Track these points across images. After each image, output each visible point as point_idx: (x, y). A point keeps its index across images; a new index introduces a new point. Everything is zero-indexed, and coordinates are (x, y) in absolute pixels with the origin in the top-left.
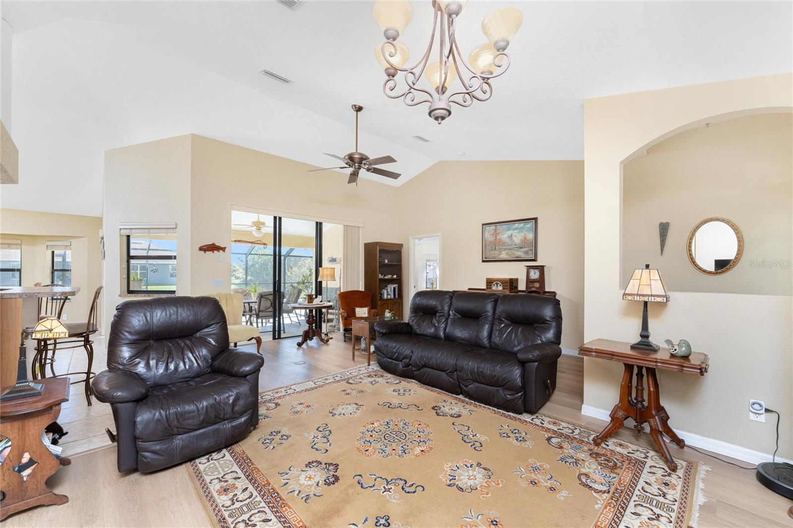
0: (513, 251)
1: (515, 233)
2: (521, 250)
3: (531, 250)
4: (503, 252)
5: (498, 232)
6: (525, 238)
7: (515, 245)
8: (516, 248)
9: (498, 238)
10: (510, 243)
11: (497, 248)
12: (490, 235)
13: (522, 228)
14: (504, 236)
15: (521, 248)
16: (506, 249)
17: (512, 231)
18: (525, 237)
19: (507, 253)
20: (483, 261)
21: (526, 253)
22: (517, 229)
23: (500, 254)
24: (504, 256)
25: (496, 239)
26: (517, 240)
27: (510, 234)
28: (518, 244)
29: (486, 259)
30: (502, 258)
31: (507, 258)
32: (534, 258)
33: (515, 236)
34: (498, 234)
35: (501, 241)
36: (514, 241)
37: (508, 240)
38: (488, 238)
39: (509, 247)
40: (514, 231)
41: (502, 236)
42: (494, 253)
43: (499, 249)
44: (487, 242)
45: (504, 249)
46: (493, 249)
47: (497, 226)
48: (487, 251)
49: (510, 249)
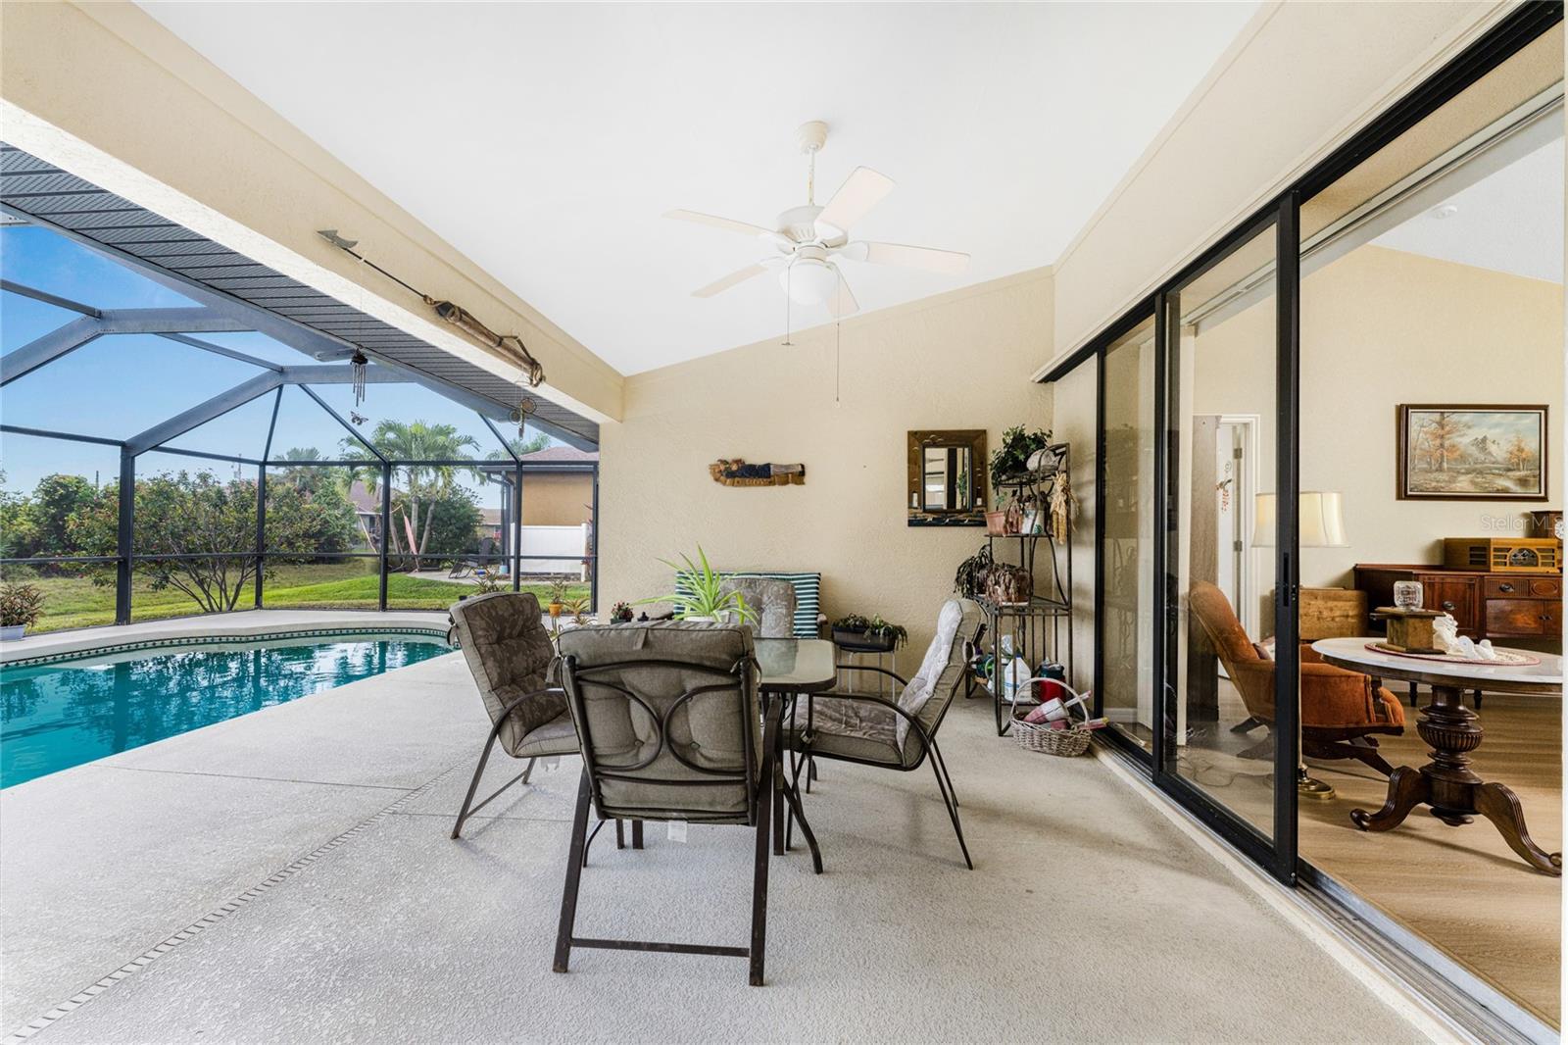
0: (1490, 477)
1: (1493, 434)
2: (1509, 473)
3: (1534, 476)
4: (1462, 478)
5: (1447, 429)
6: (1520, 450)
7: (1493, 463)
8: (1496, 469)
9: (1447, 443)
10: (1482, 458)
11: (1445, 466)
12: (1426, 433)
13: (1511, 424)
14: (1464, 440)
15: (1509, 470)
16: (1468, 471)
17: (1485, 429)
18: (1518, 446)
19: (1472, 482)
20: (1403, 497)
21: (1522, 481)
22: (1497, 425)
23: (1453, 480)
24: (1463, 485)
25: (1442, 446)
26: (1500, 451)
27: (1480, 437)
28: (1500, 459)
29: (1409, 493)
30: (1458, 490)
31: (1473, 491)
32: (1543, 494)
33: (1494, 442)
34: (1449, 433)
35: (1455, 451)
36: (1490, 453)
37: (1474, 451)
38: (1420, 440)
39: (1478, 466)
40: (1492, 431)
41: (1459, 439)
42: (1435, 479)
43: (1448, 469)
44: (1415, 449)
45: (1462, 471)
46: (1433, 467)
47: (1446, 415)
48: (1416, 473)
49: (1481, 472)
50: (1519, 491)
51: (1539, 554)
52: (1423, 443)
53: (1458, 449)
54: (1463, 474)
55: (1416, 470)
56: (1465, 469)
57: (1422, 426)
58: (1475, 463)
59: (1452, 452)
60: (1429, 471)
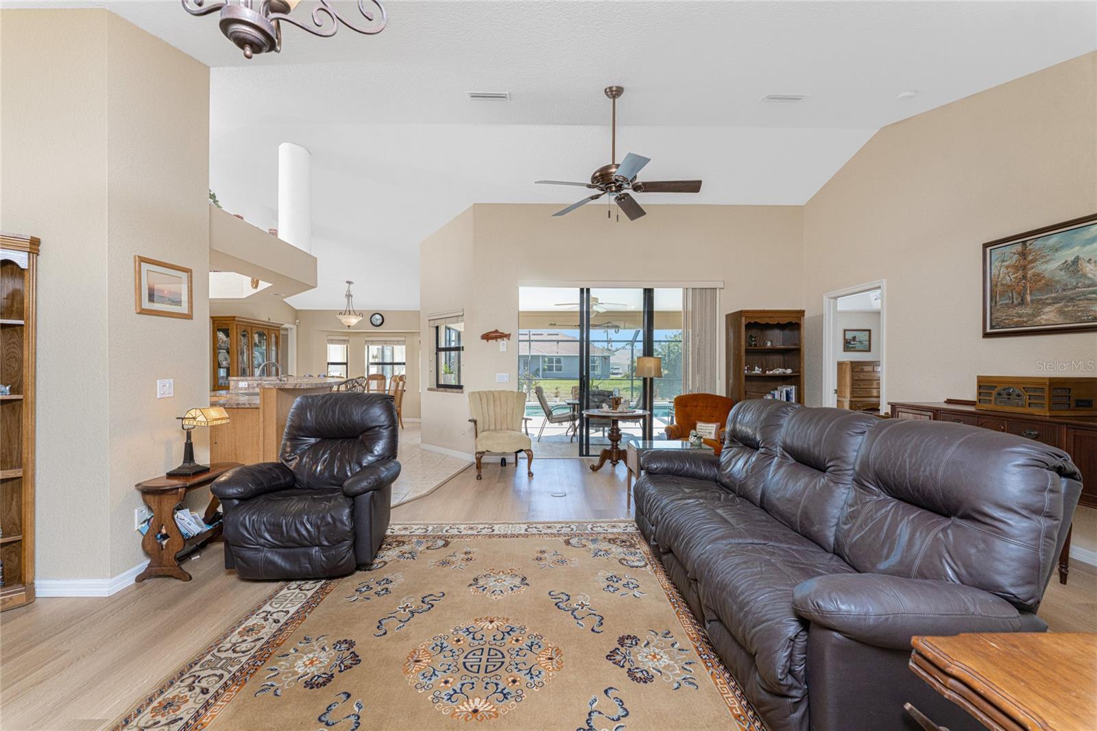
0: (1083, 303)
1: (1088, 251)
4: (1048, 309)
5: (1030, 258)
7: (1088, 287)
8: (1093, 293)
9: (1030, 274)
10: (1073, 282)
11: (1029, 298)
12: (1007, 267)
14: (1051, 266)
16: (1056, 301)
17: (1077, 248)
19: (1061, 312)
20: (986, 335)
23: (1038, 313)
24: (1049, 316)
25: (1024, 277)
27: (1071, 259)
29: (989, 331)
30: (1044, 323)
33: (1089, 262)
34: (1032, 261)
35: (1040, 281)
36: (1085, 276)
37: (1063, 276)
38: (1002, 275)
39: (1068, 293)
40: (1087, 248)
41: (1044, 267)
42: (1017, 313)
43: (1032, 301)
44: (996, 286)
45: (1049, 301)
46: (1015, 302)
47: (1028, 243)
48: (998, 310)
49: (1072, 299)
52: (1003, 278)
53: (1043, 277)
54: (1049, 304)
55: (998, 307)
56: (1052, 298)
57: (1003, 261)
58: (1064, 290)
59: (1036, 282)
60: (1013, 305)
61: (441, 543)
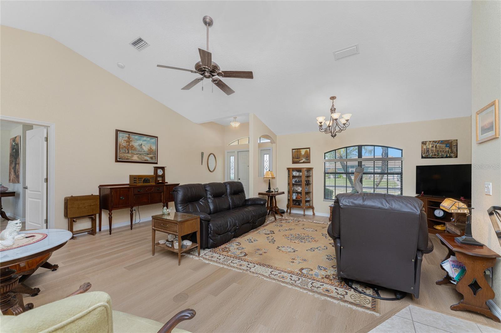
0: (143, 156)
1: (144, 143)
2: (149, 155)
3: (154, 157)
4: (135, 156)
5: (131, 140)
6: (151, 149)
7: (144, 152)
8: (145, 154)
9: (131, 144)
10: (141, 150)
11: (130, 151)
12: (124, 140)
13: (149, 141)
14: (136, 144)
15: (148, 154)
16: (137, 154)
17: (142, 141)
18: (150, 147)
19: (138, 157)
21: (151, 158)
22: (145, 141)
23: (132, 157)
24: (135, 158)
25: (129, 145)
26: (146, 148)
27: (140, 144)
28: (146, 151)
29: (118, 160)
30: (134, 160)
31: (138, 160)
32: (156, 162)
33: (144, 146)
34: (131, 141)
35: (133, 147)
36: (143, 149)
37: (138, 147)
38: (122, 142)
39: (139, 152)
40: (143, 142)
41: (134, 143)
42: (127, 155)
43: (131, 153)
44: (120, 145)
45: (135, 154)
46: (126, 152)
47: (130, 135)
48: (121, 153)
49: (140, 154)
50: (150, 160)
51: (150, 179)
52: (123, 143)
53: (134, 147)
54: (135, 155)
55: (121, 152)
56: (136, 153)
57: (123, 138)
58: (139, 151)
59: (132, 147)
60: (125, 153)
61: (304, 271)
